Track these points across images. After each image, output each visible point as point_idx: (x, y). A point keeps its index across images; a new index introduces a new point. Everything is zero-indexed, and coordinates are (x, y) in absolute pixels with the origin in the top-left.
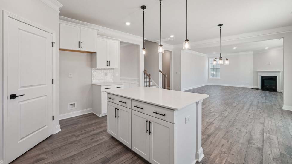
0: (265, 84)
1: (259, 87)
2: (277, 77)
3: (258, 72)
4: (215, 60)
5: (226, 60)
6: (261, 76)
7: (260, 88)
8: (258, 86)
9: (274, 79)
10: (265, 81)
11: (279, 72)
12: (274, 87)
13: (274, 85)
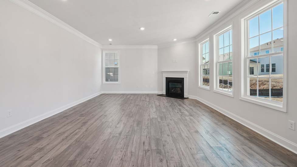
0: (170, 88)
2: (184, 78)
7: (165, 93)
9: (180, 81)
10: (170, 83)
11: (186, 72)
12: (179, 92)
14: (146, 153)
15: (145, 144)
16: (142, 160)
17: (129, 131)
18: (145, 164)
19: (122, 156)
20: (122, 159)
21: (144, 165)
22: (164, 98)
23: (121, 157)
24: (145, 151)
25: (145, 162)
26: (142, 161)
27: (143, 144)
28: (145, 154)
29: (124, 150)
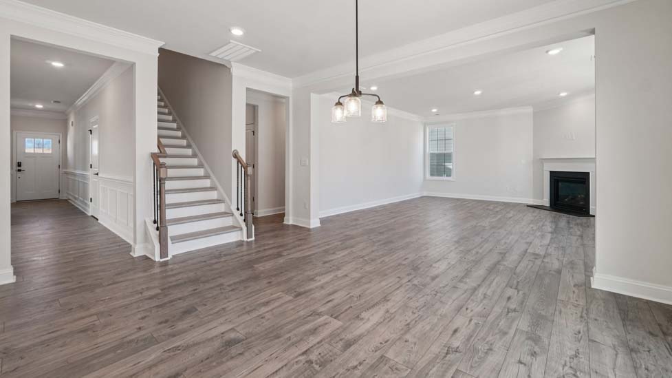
0: (560, 193)
1: (546, 201)
2: (589, 173)
3: (543, 161)
4: (339, 104)
5: (377, 103)
6: (551, 173)
7: (548, 204)
8: (543, 198)
9: (582, 180)
10: (560, 184)
11: (593, 160)
12: (580, 203)
13: (582, 196)
14: (447, 354)
15: (458, 335)
16: (431, 363)
17: (447, 285)
18: (431, 372)
19: (412, 321)
20: (408, 324)
21: (427, 374)
22: (548, 212)
23: (409, 321)
24: (446, 349)
25: (435, 369)
26: (429, 364)
27: (452, 333)
28: (444, 355)
29: (420, 313)
